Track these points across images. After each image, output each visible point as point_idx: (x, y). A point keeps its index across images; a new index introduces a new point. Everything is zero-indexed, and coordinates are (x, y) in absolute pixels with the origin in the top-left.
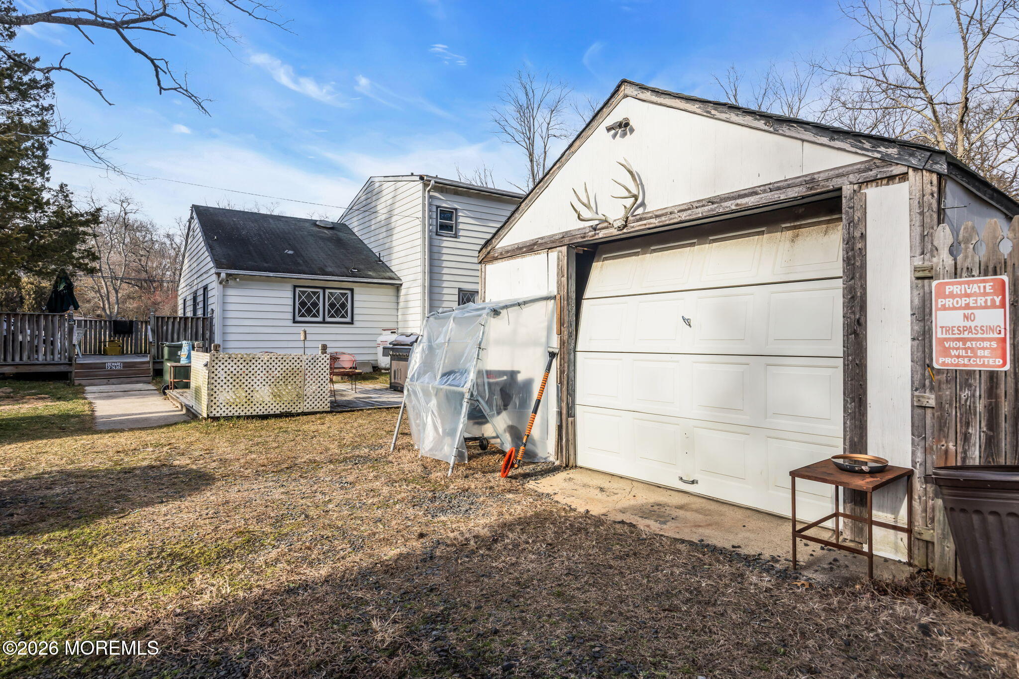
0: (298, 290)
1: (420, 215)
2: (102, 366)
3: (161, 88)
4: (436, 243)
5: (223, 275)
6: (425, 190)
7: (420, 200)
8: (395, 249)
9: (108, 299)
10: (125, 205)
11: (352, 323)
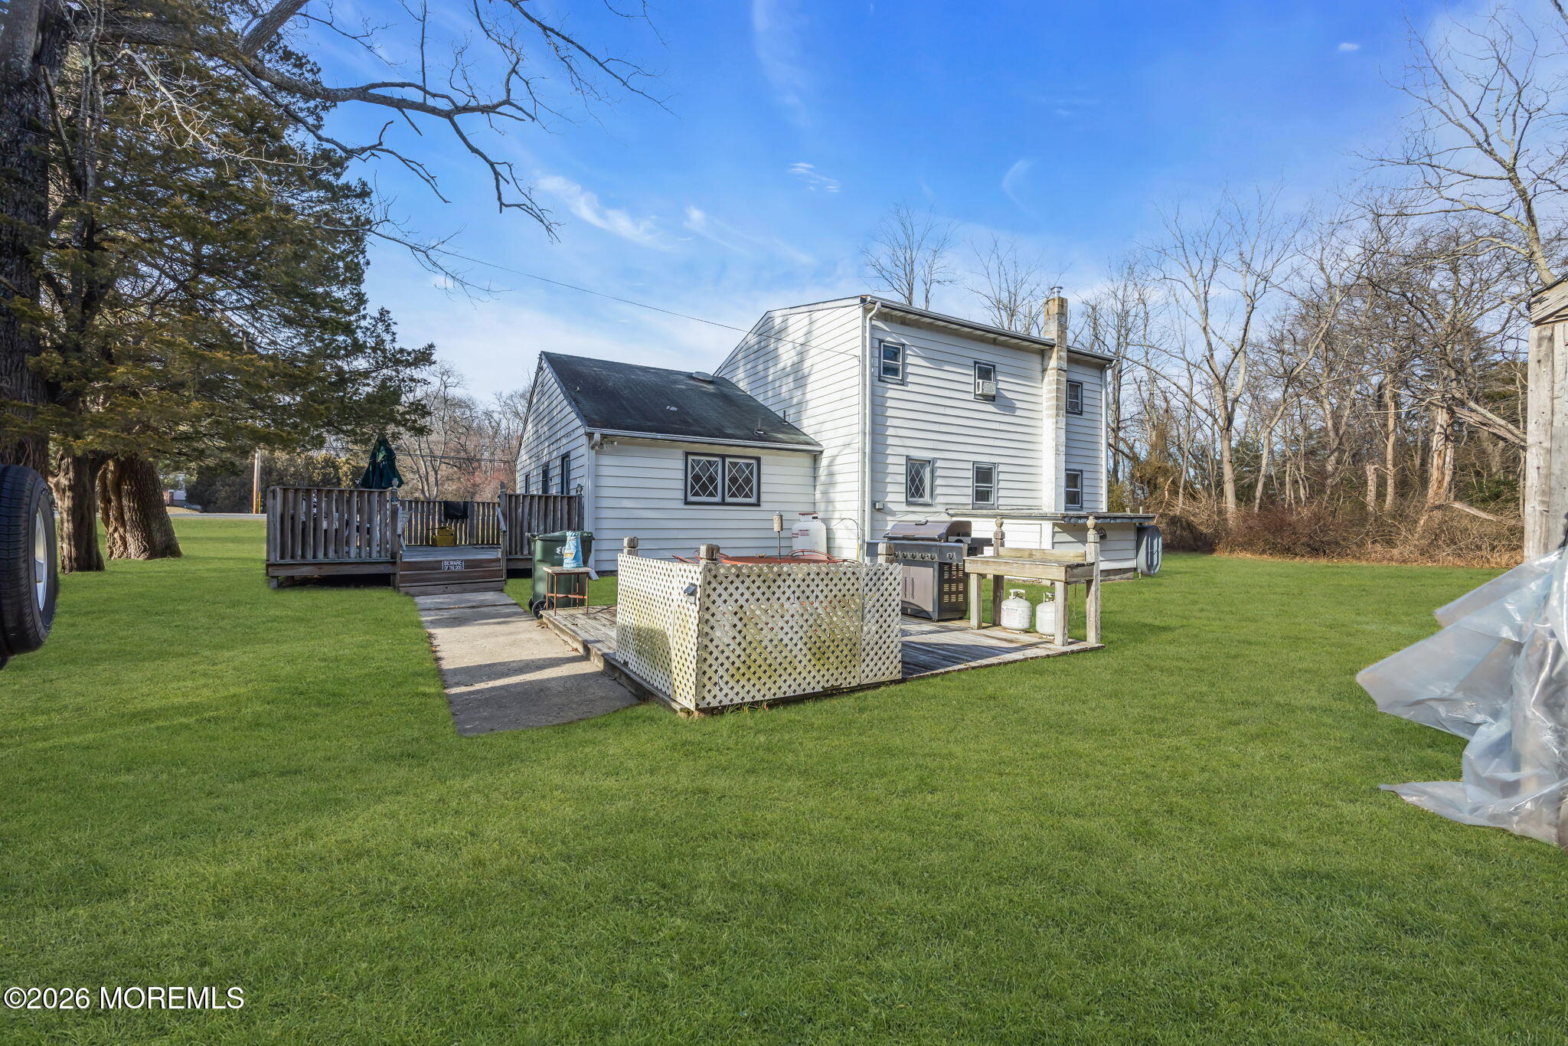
0: (690, 458)
1: (859, 352)
2: (436, 566)
3: (502, 204)
4: (879, 391)
5: (597, 437)
6: (865, 317)
7: (859, 332)
8: (811, 405)
9: (427, 480)
10: (445, 378)
11: (758, 505)
